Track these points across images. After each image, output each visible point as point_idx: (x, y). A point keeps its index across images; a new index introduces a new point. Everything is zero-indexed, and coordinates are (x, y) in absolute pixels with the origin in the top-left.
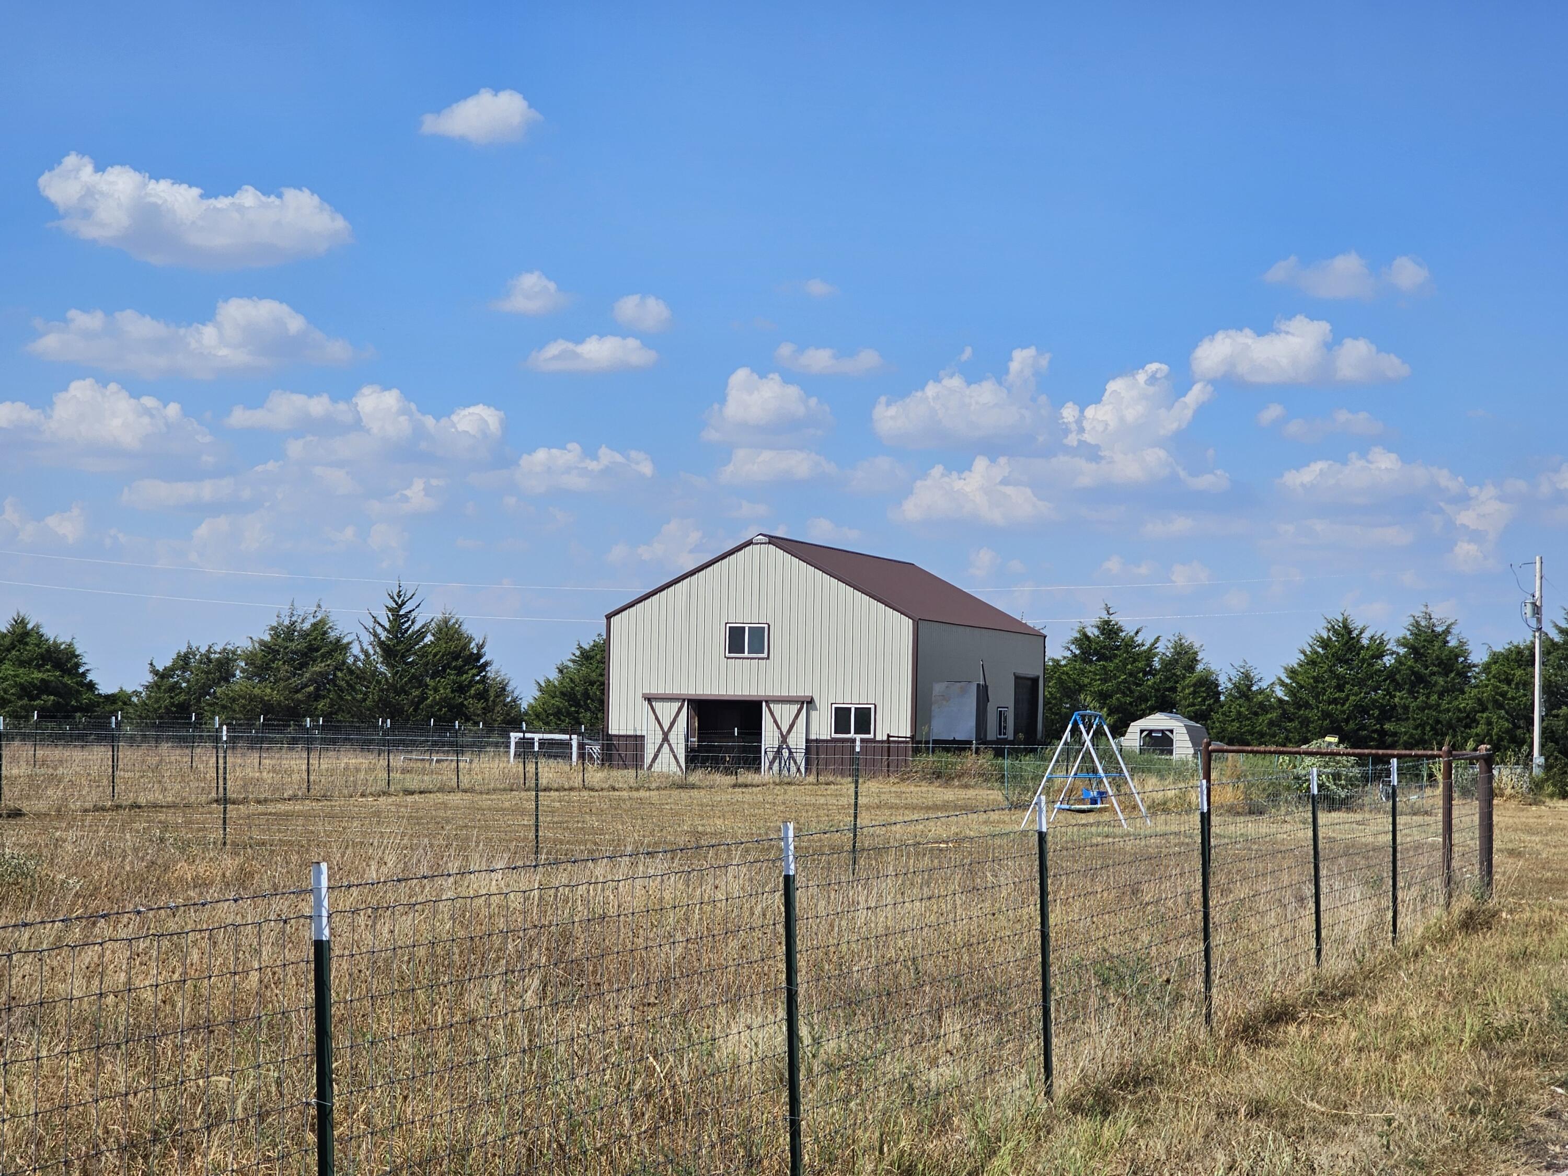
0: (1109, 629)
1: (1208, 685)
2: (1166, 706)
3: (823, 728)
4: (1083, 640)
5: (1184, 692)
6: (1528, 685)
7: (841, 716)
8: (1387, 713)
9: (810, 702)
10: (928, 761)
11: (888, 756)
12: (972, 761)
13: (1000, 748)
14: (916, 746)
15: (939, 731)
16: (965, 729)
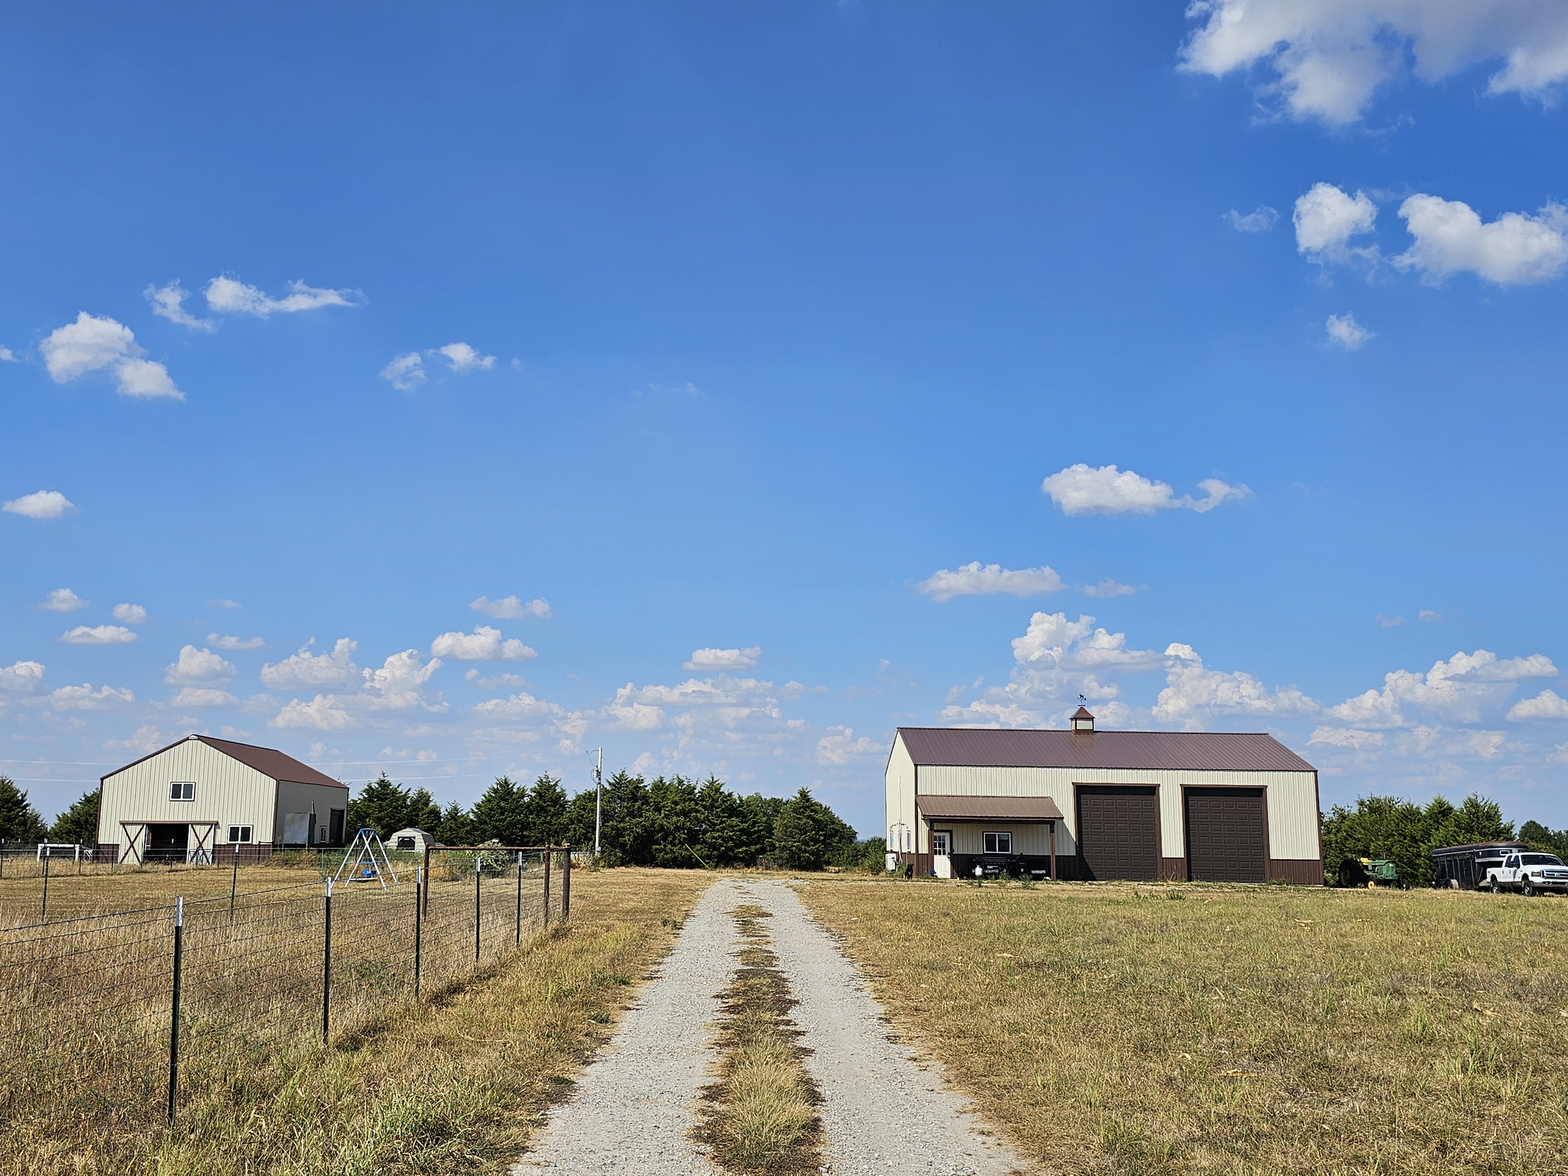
0: (384, 784)
1: (435, 813)
2: (412, 824)
3: (223, 838)
4: (370, 790)
5: (421, 817)
6: (593, 811)
7: (234, 832)
8: (525, 826)
9: (217, 824)
10: (281, 855)
11: (259, 854)
12: (305, 855)
13: (320, 847)
14: (276, 846)
15: (288, 839)
16: (302, 837)
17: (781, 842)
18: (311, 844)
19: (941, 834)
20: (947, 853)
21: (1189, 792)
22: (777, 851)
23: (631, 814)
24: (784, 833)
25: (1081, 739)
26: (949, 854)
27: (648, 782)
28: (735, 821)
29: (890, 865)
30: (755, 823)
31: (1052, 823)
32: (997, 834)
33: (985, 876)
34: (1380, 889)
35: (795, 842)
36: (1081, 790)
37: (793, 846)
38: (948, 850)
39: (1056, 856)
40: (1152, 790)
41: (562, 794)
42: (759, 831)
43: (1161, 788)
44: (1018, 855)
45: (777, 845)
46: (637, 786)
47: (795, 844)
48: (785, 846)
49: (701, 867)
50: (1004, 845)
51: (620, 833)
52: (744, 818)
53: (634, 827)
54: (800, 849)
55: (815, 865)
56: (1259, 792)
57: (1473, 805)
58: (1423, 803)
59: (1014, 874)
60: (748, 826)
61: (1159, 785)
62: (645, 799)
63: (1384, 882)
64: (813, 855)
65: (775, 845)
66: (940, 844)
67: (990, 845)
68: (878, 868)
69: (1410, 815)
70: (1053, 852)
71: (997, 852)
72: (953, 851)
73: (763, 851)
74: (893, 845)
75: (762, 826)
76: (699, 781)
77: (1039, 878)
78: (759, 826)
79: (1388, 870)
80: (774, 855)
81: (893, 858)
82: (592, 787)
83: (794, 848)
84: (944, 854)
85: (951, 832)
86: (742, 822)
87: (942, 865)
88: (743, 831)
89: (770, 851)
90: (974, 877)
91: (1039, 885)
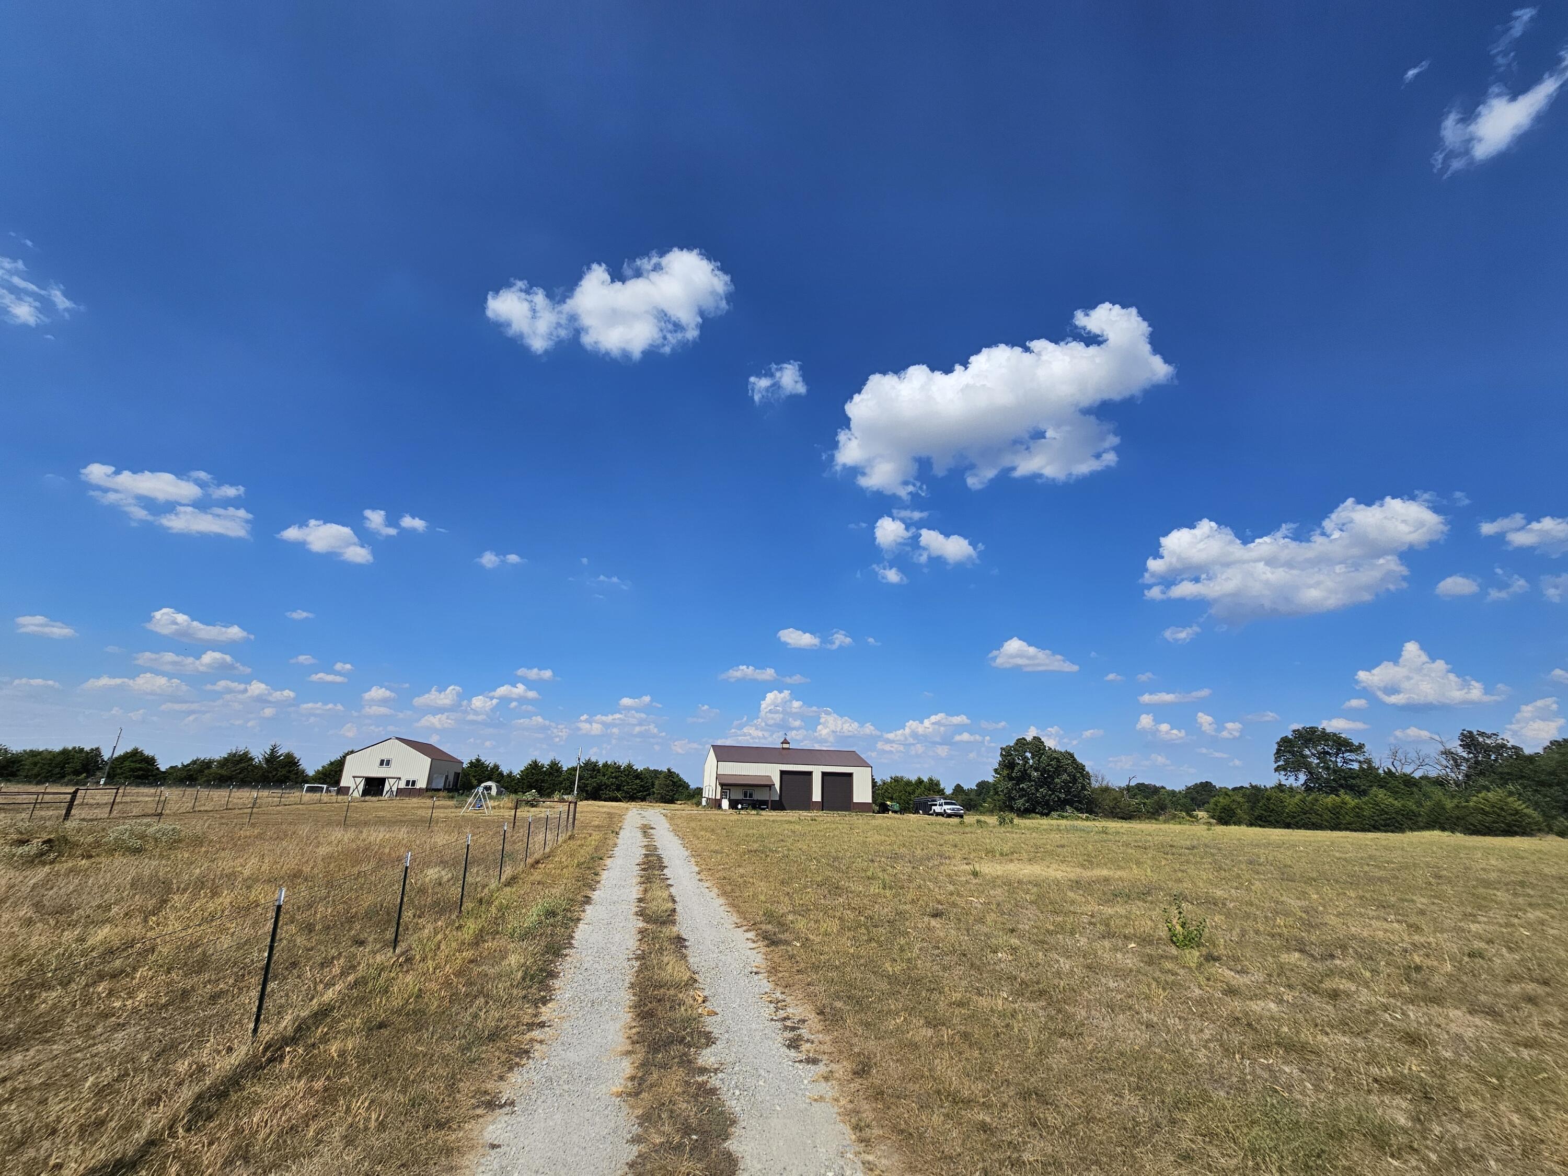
0: (478, 760)
1: (501, 774)
2: (489, 779)
3: (402, 785)
4: (471, 763)
5: (495, 776)
6: (575, 775)
7: (408, 782)
8: (543, 781)
9: (400, 779)
10: (430, 793)
11: (420, 793)
12: (441, 794)
13: (449, 790)
14: (427, 790)
15: (434, 786)
16: (441, 786)
17: (658, 790)
18: (445, 789)
19: (726, 790)
21: (824, 774)
22: (655, 796)
23: (592, 777)
24: (659, 787)
25: (785, 751)
26: (728, 799)
27: (601, 764)
28: (638, 780)
29: (704, 803)
31: (770, 786)
32: (749, 791)
33: (742, 809)
34: (894, 815)
36: (783, 773)
38: (728, 797)
40: (810, 774)
41: (561, 767)
42: (648, 785)
44: (756, 800)
45: (656, 792)
46: (595, 765)
47: (663, 791)
48: (659, 792)
49: (620, 801)
50: (751, 796)
51: (586, 785)
52: (642, 780)
53: (593, 783)
54: (664, 794)
55: (672, 801)
56: (850, 775)
57: (931, 780)
58: (913, 778)
59: (754, 808)
60: (644, 782)
61: (813, 772)
62: (599, 771)
63: (895, 812)
64: (671, 797)
66: (725, 795)
67: (745, 795)
68: (699, 804)
69: (909, 783)
70: (770, 799)
71: (748, 798)
72: (730, 798)
73: (649, 795)
74: (706, 794)
75: (650, 782)
76: (623, 763)
77: (764, 809)
78: (648, 783)
79: (897, 807)
81: (705, 800)
82: (575, 765)
83: (662, 794)
84: (726, 799)
85: (730, 790)
86: (641, 782)
87: (725, 804)
88: (641, 786)
89: (652, 795)
90: (737, 808)
91: (763, 813)
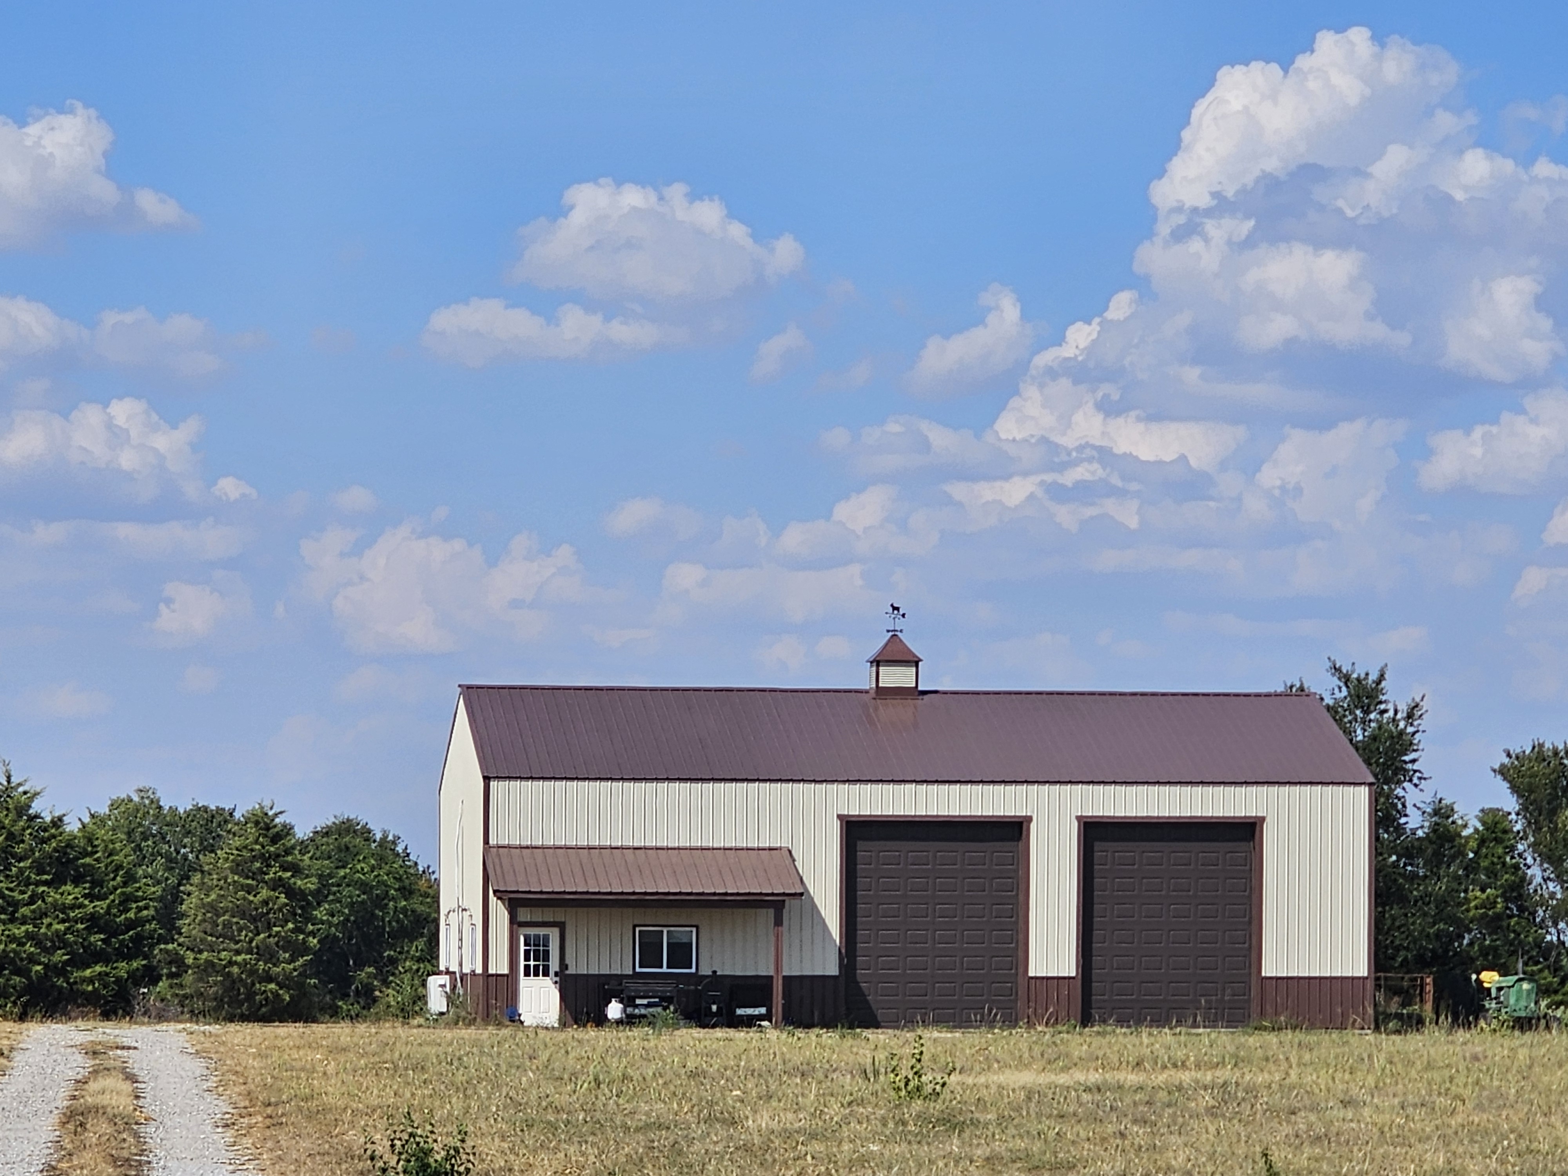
17: (200, 952)
19: (541, 931)
20: (552, 973)
21: (1094, 832)
22: (189, 978)
24: (208, 927)
26: (556, 974)
28: (71, 893)
29: (438, 1002)
30: (127, 900)
31: (779, 905)
32: (665, 930)
35: (238, 952)
36: (857, 832)
37: (231, 963)
38: (554, 965)
39: (784, 977)
40: (1015, 831)
42: (139, 922)
43: (1033, 826)
44: (707, 976)
45: (190, 961)
47: (239, 958)
48: (210, 964)
50: (681, 955)
54: (253, 972)
56: (1248, 831)
60: (109, 907)
61: (1029, 819)
64: (288, 988)
65: (183, 958)
66: (536, 952)
67: (650, 953)
70: (778, 968)
71: (665, 969)
72: (567, 968)
73: (150, 975)
74: (450, 955)
75: (146, 908)
78: (140, 909)
80: (181, 986)
81: (443, 986)
83: (235, 970)
84: (546, 974)
85: (561, 926)
86: (91, 897)
87: (539, 1000)
88: (94, 922)
89: (171, 976)
91: (753, 1040)
